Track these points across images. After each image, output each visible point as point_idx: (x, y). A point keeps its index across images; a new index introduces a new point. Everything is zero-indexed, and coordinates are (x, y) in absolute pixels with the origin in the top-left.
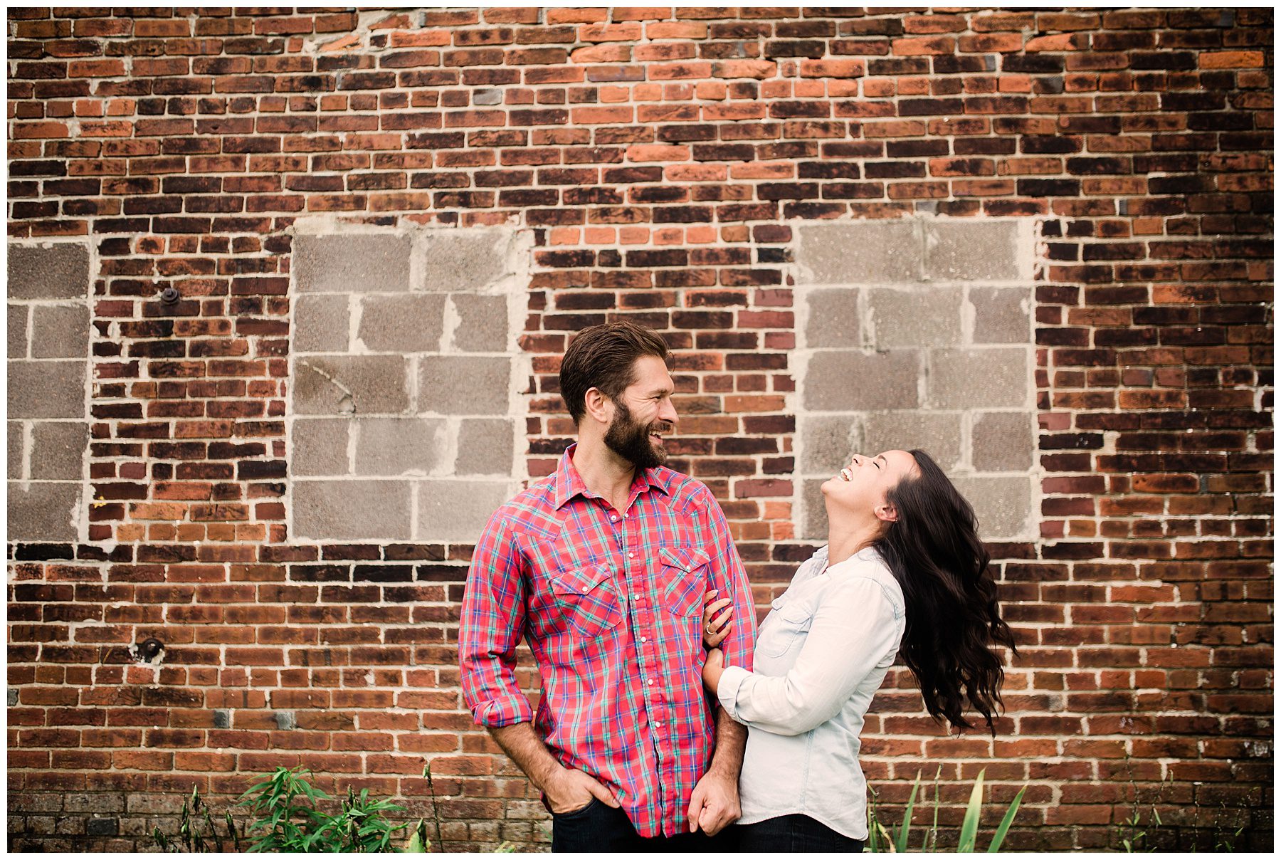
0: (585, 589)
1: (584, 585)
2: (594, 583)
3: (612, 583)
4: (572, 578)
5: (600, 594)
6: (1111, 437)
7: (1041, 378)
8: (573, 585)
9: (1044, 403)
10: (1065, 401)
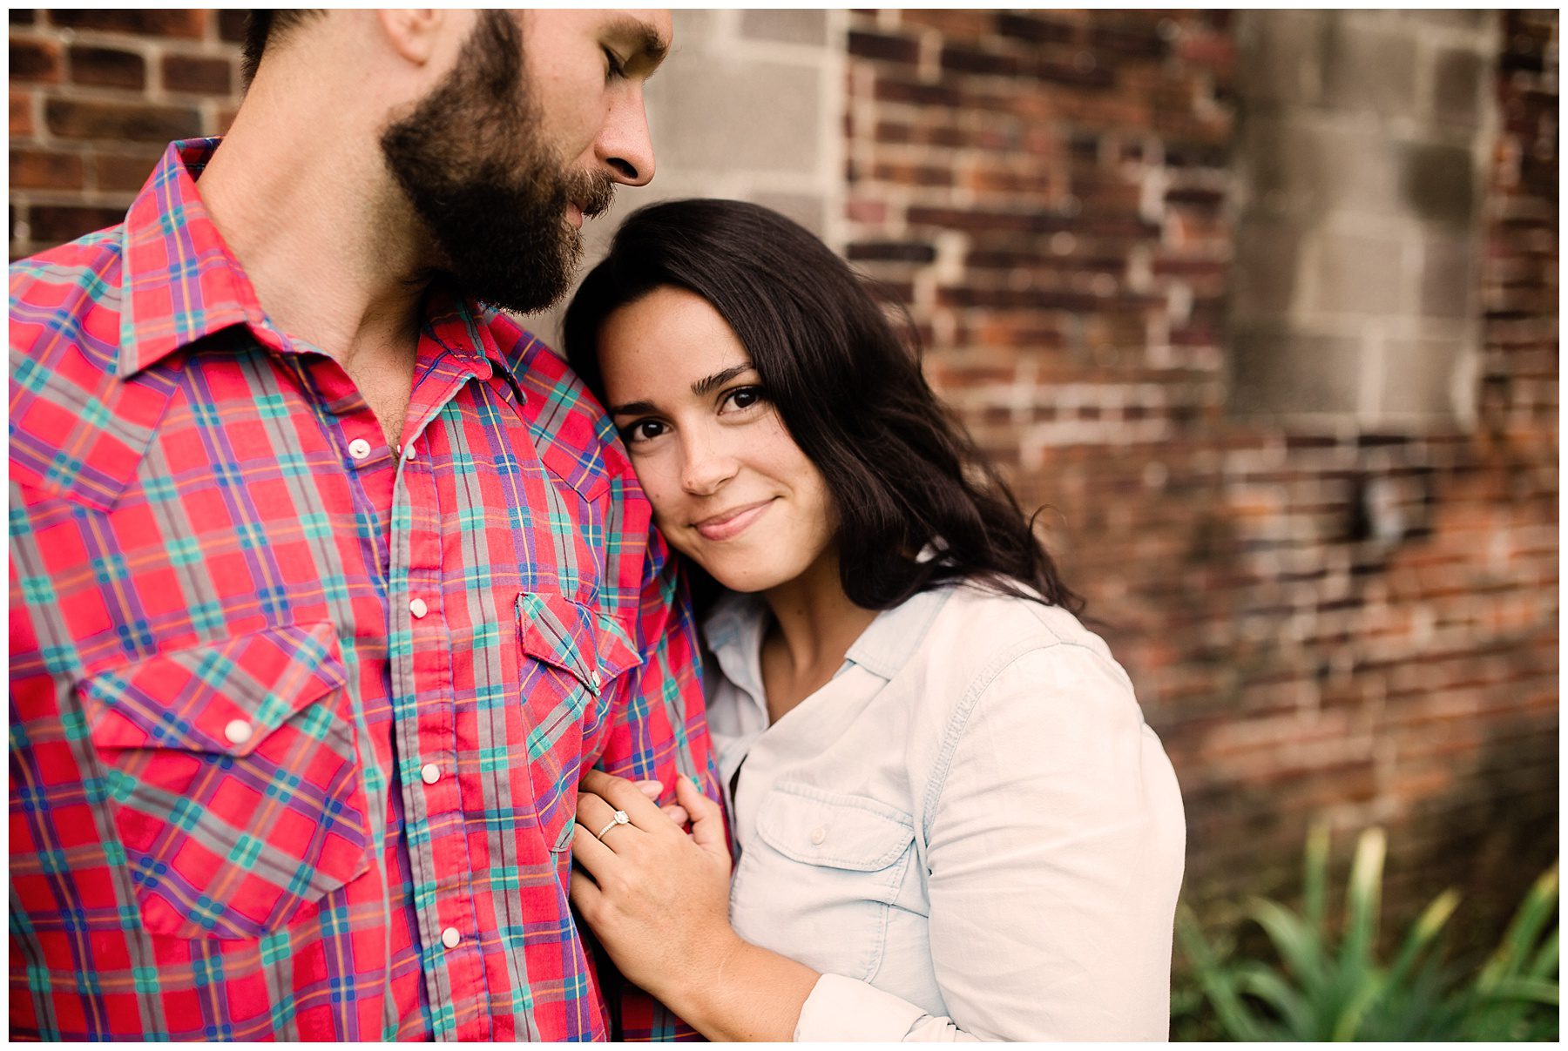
0: (238, 732)
1: (233, 712)
2: (280, 704)
3: (345, 711)
4: (186, 682)
5: (299, 757)
6: (952, 249)
7: (848, 125)
8: (185, 711)
9: (852, 174)
10: (885, 173)
